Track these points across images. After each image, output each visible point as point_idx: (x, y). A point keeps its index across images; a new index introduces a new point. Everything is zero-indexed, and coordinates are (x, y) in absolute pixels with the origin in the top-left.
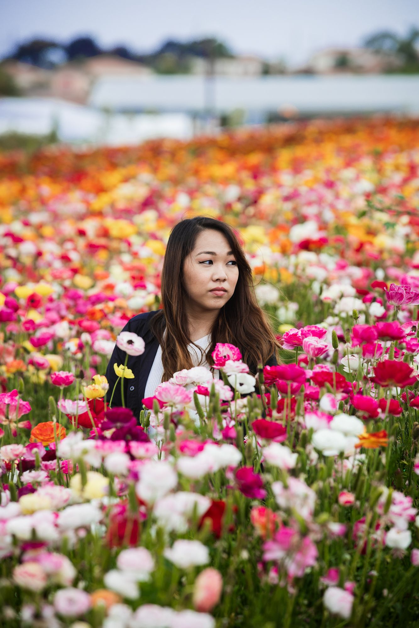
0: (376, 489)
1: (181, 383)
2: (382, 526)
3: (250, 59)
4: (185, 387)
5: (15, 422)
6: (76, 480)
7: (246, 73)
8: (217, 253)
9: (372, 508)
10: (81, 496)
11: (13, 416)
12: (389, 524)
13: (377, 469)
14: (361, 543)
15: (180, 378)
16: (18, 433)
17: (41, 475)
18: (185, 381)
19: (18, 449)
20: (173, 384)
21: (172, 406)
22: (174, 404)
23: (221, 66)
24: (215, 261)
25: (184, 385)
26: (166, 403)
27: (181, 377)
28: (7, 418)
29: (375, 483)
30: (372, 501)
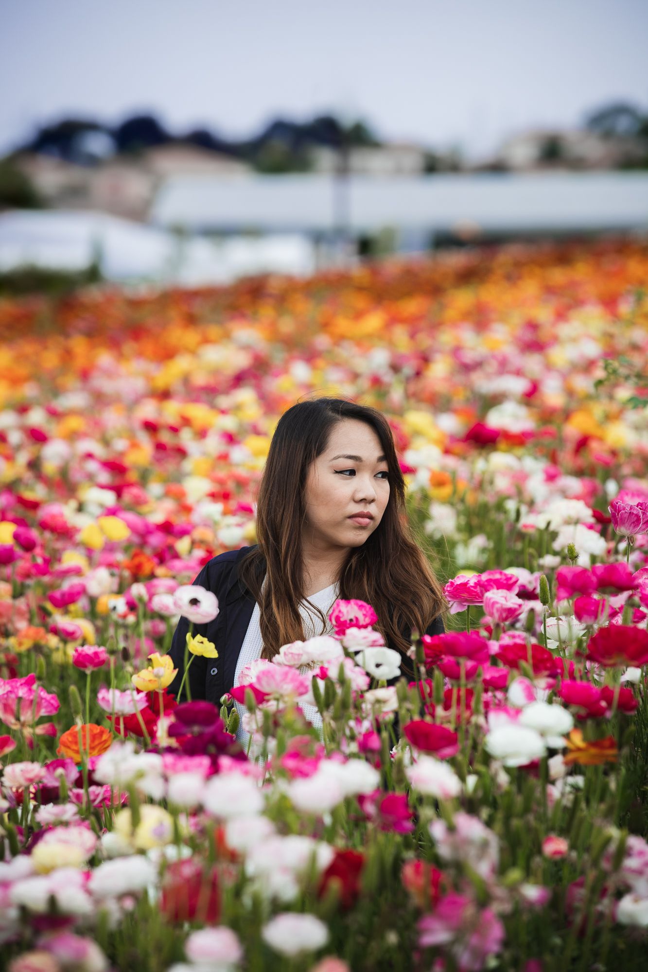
0: (600, 831)
1: (292, 663)
2: (611, 890)
3: (406, 148)
4: (298, 668)
5: (32, 727)
6: (122, 819)
7: (398, 171)
8: (364, 458)
9: (595, 863)
10: (131, 845)
11: (27, 716)
12: (622, 888)
13: (602, 799)
14: (578, 919)
15: (290, 656)
16: (35, 744)
17: (69, 810)
18: (299, 659)
19: (33, 770)
20: (279, 664)
21: (277, 700)
22: (282, 696)
23: (359, 159)
24: (359, 469)
25: (297, 666)
26: (267, 694)
27: (292, 654)
28: (18, 719)
29: (598, 822)
30: (595, 851)
